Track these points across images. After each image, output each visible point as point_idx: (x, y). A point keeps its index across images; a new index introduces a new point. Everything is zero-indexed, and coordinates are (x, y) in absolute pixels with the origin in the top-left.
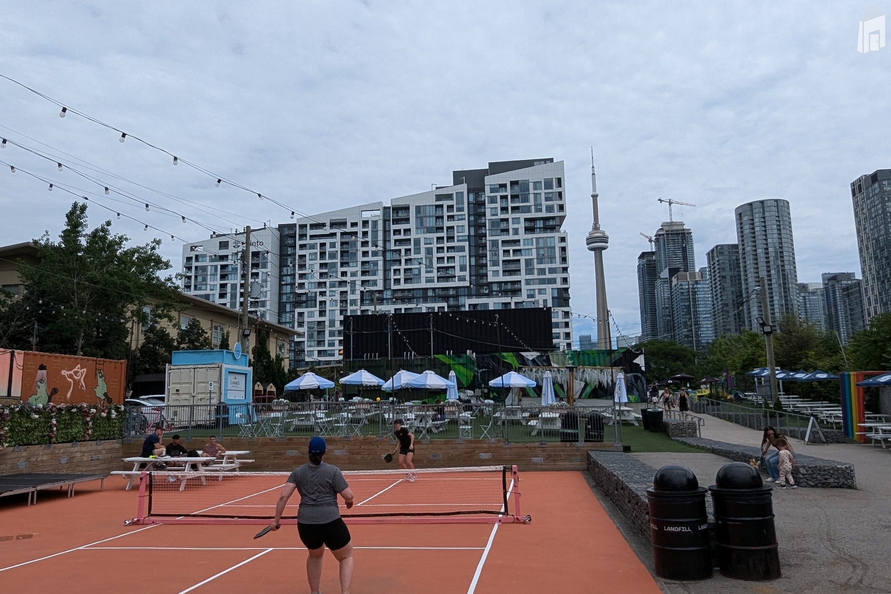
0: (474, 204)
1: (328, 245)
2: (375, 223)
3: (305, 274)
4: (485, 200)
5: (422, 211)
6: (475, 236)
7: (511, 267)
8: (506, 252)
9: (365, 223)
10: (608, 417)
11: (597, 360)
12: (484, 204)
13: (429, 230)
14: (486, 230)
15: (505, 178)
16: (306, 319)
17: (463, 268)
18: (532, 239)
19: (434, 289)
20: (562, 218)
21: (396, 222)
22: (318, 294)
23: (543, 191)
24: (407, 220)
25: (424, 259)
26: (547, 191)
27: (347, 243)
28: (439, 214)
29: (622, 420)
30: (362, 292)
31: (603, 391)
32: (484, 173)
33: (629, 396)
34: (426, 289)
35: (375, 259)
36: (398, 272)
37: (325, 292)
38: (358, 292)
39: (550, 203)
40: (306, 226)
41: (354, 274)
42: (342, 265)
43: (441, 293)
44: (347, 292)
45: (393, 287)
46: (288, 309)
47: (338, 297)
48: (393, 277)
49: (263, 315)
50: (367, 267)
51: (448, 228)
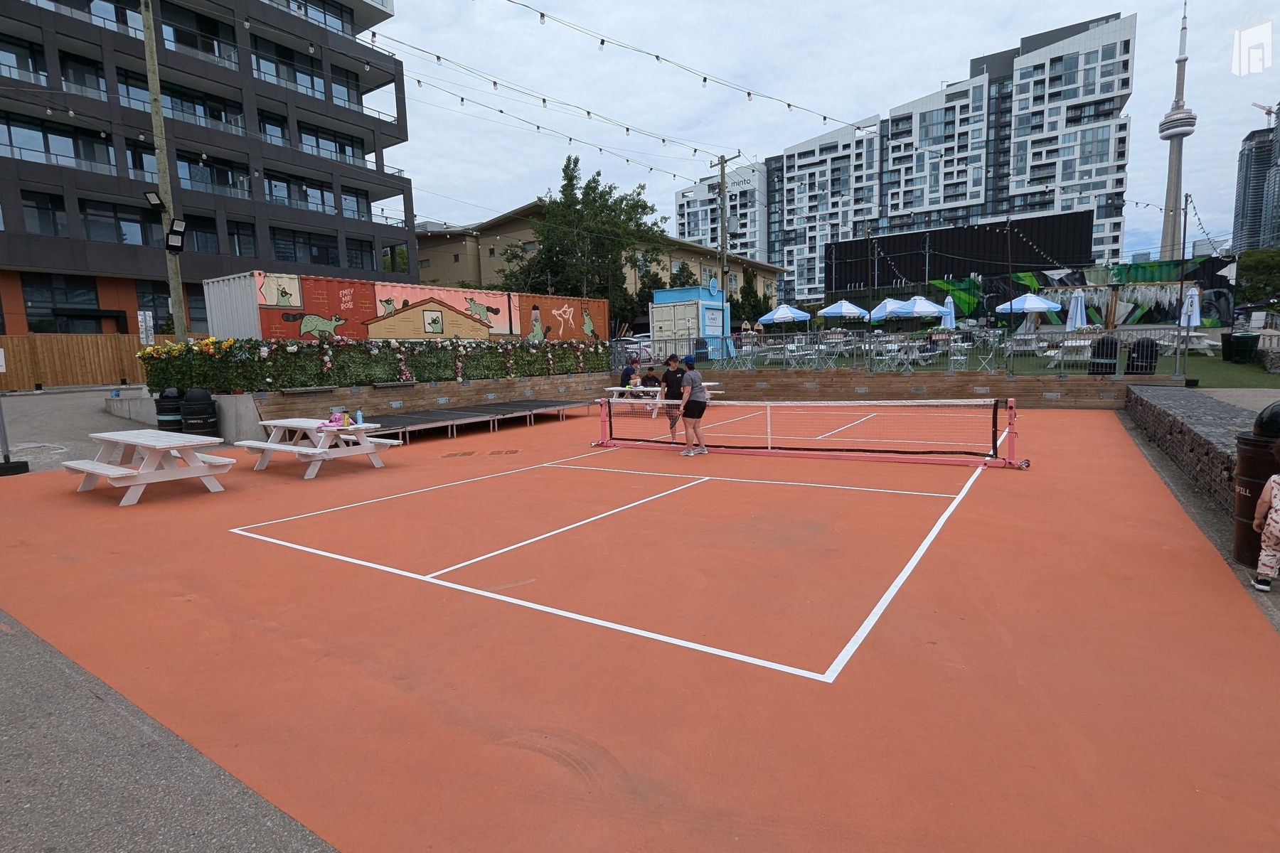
0: (997, 99)
1: (817, 175)
2: (870, 141)
3: (793, 210)
4: (1012, 91)
5: (927, 119)
6: (995, 140)
7: (1043, 174)
8: (1037, 155)
9: (859, 143)
10: (1166, 346)
11: (1157, 275)
12: (1011, 96)
13: (936, 141)
14: (1010, 129)
15: (1043, 55)
16: (796, 258)
17: (976, 183)
18: (1076, 132)
19: (939, 211)
20: (1124, 98)
21: (896, 136)
22: (807, 230)
23: (1099, 65)
24: (909, 132)
25: (928, 177)
26: (1105, 63)
27: (838, 169)
28: (949, 118)
29: (1190, 350)
30: (855, 223)
31: (1161, 314)
32: (1015, 53)
33: (1203, 319)
34: (930, 212)
35: (870, 183)
36: (896, 196)
37: (815, 227)
38: (850, 225)
39: (1109, 79)
40: (793, 156)
41: (846, 204)
42: (833, 194)
43: (947, 215)
44: (838, 224)
45: (891, 213)
46: (777, 249)
47: (828, 230)
48: (890, 202)
49: (753, 256)
50: (860, 195)
51: (960, 135)
